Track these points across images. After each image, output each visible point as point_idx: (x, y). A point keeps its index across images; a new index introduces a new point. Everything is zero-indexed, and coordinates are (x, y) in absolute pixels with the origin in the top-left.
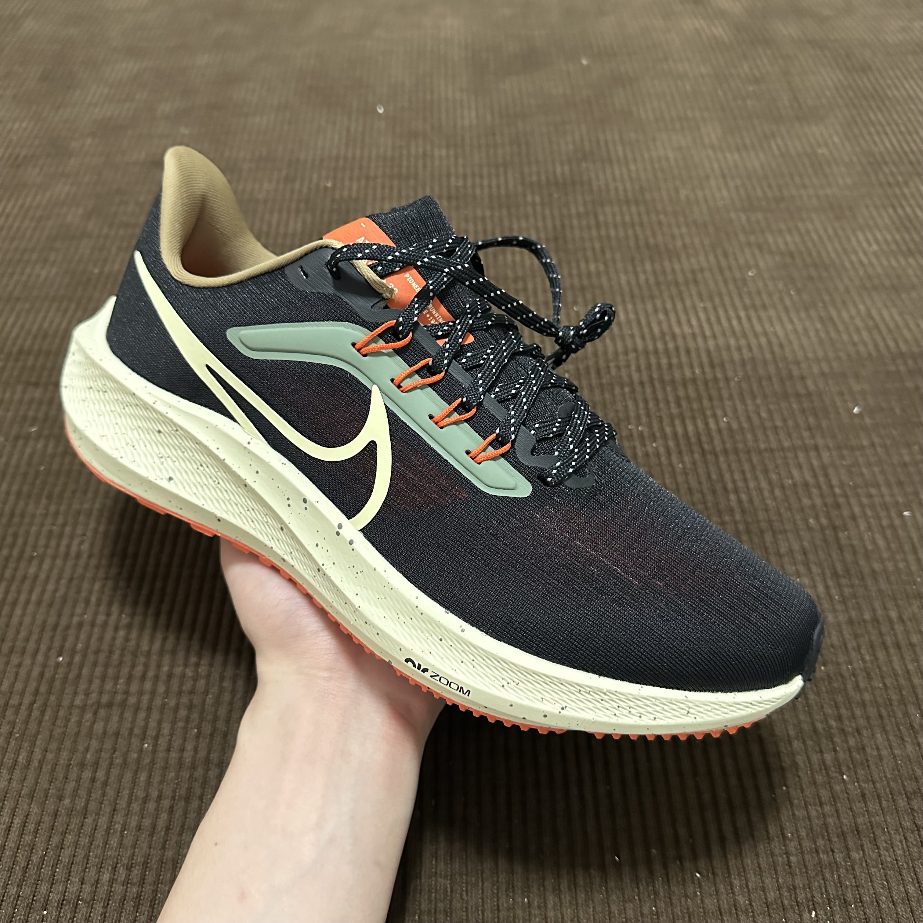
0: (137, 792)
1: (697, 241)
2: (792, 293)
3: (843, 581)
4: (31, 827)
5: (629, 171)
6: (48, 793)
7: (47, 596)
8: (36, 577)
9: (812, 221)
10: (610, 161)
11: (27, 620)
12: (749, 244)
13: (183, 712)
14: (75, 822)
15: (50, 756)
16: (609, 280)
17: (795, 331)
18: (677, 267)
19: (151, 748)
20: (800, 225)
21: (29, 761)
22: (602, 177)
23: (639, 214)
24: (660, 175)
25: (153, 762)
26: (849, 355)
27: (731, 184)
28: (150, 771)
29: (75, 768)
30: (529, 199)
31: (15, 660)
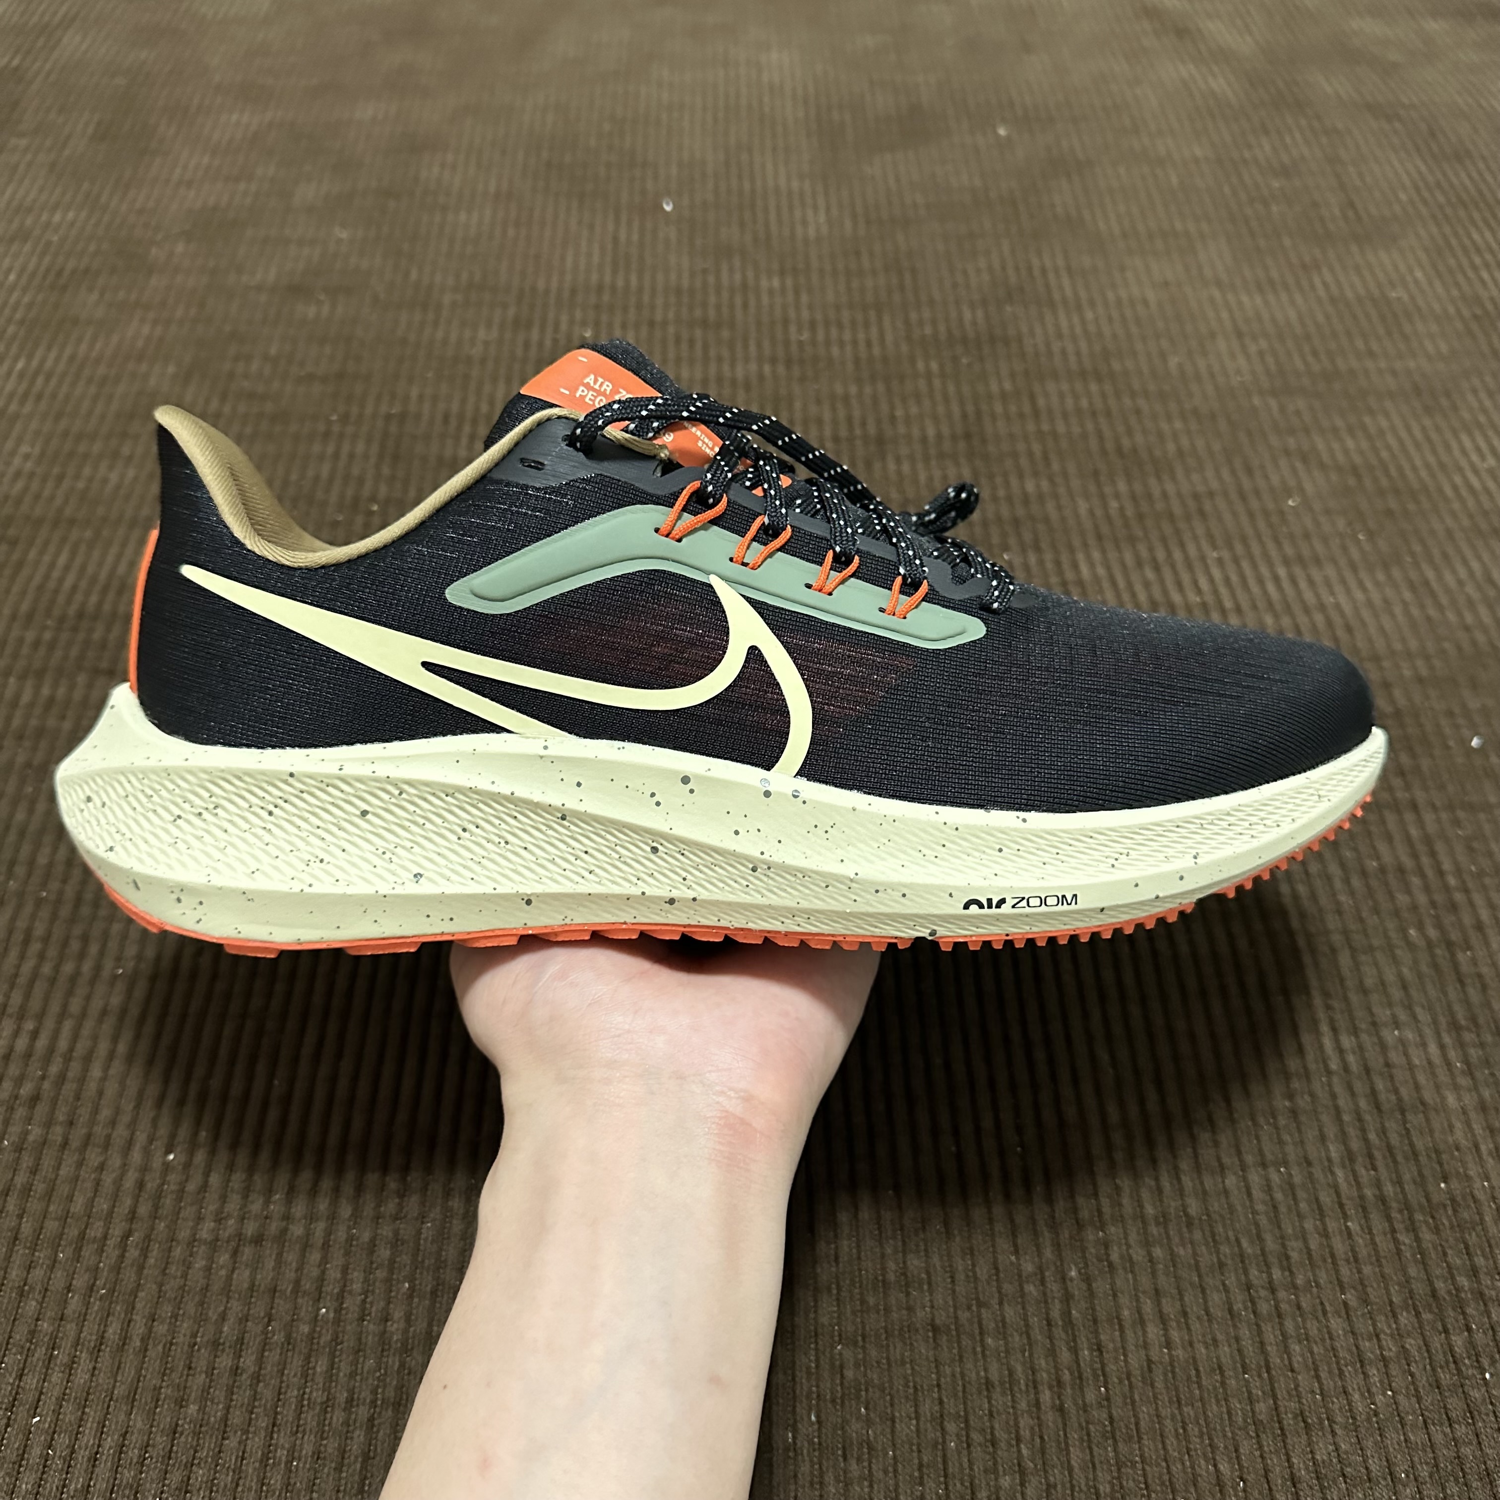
0: (311, 1392)
1: (1200, 444)
2: (1361, 537)
3: (1468, 1037)
4: (133, 1454)
5: (1083, 322)
6: (160, 1393)
7: (143, 1046)
8: (122, 1012)
9: (1387, 415)
10: (1052, 305)
11: (112, 1088)
12: (1287, 452)
13: (384, 1253)
14: (208, 1444)
15: (161, 1329)
16: (1059, 508)
17: (1370, 603)
18: (1170, 488)
19: (332, 1315)
20: (1367, 420)
21: (125, 1339)
22: (1038, 331)
23: (1104, 396)
24: (1134, 330)
25: (336, 1340)
26: (1459, 649)
27: (1253, 349)
28: (332, 1356)
29: (203, 1351)
30: (920, 365)
31: (94, 1157)
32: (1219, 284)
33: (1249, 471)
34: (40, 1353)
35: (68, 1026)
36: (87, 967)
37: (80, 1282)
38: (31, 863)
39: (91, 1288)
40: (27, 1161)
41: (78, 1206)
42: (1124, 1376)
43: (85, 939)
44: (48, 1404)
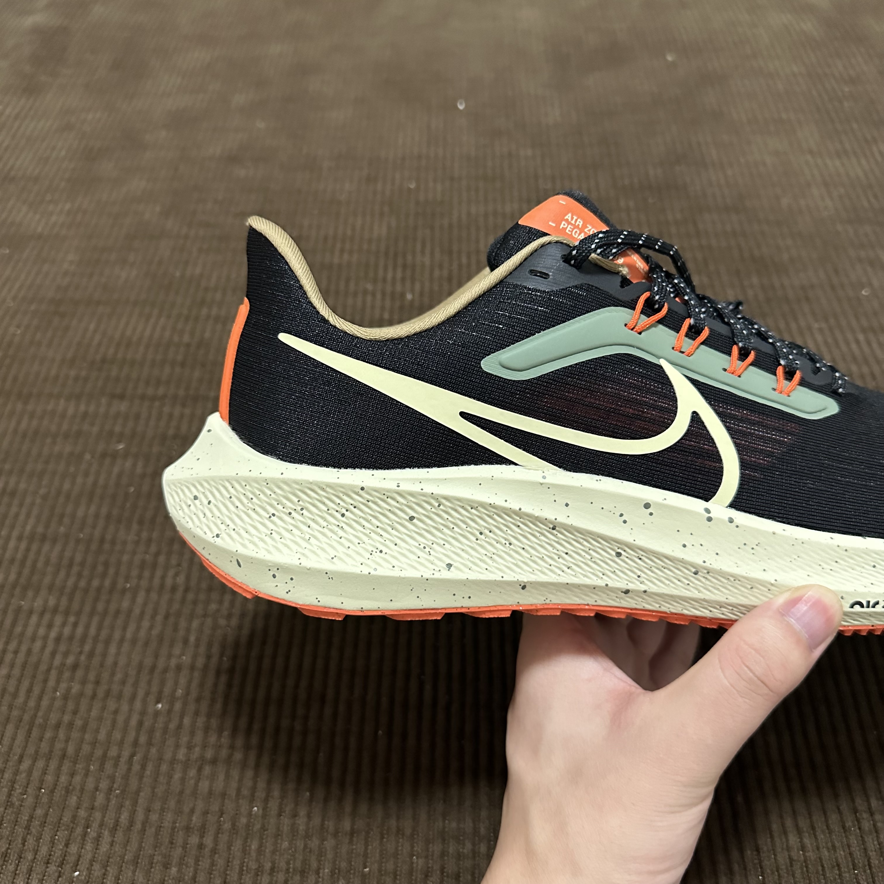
0: (248, 862)
1: (804, 253)
5: (726, 176)
6: (153, 859)
7: (142, 633)
8: (130, 611)
11: (122, 661)
12: (860, 260)
13: (294, 771)
15: (154, 817)
18: (786, 282)
19: (261, 812)
21: (132, 823)
22: (697, 181)
23: (741, 223)
24: (758, 182)
25: (264, 828)
27: (835, 194)
28: (261, 838)
29: (180, 832)
30: (622, 203)
31: (112, 705)
32: (811, 152)
33: (836, 271)
34: (79, 830)
35: (96, 620)
36: (107, 583)
37: (104, 785)
38: (73, 516)
39: (110, 790)
40: (71, 706)
41: (102, 736)
42: (775, 869)
43: (106, 565)
44: (84, 864)
